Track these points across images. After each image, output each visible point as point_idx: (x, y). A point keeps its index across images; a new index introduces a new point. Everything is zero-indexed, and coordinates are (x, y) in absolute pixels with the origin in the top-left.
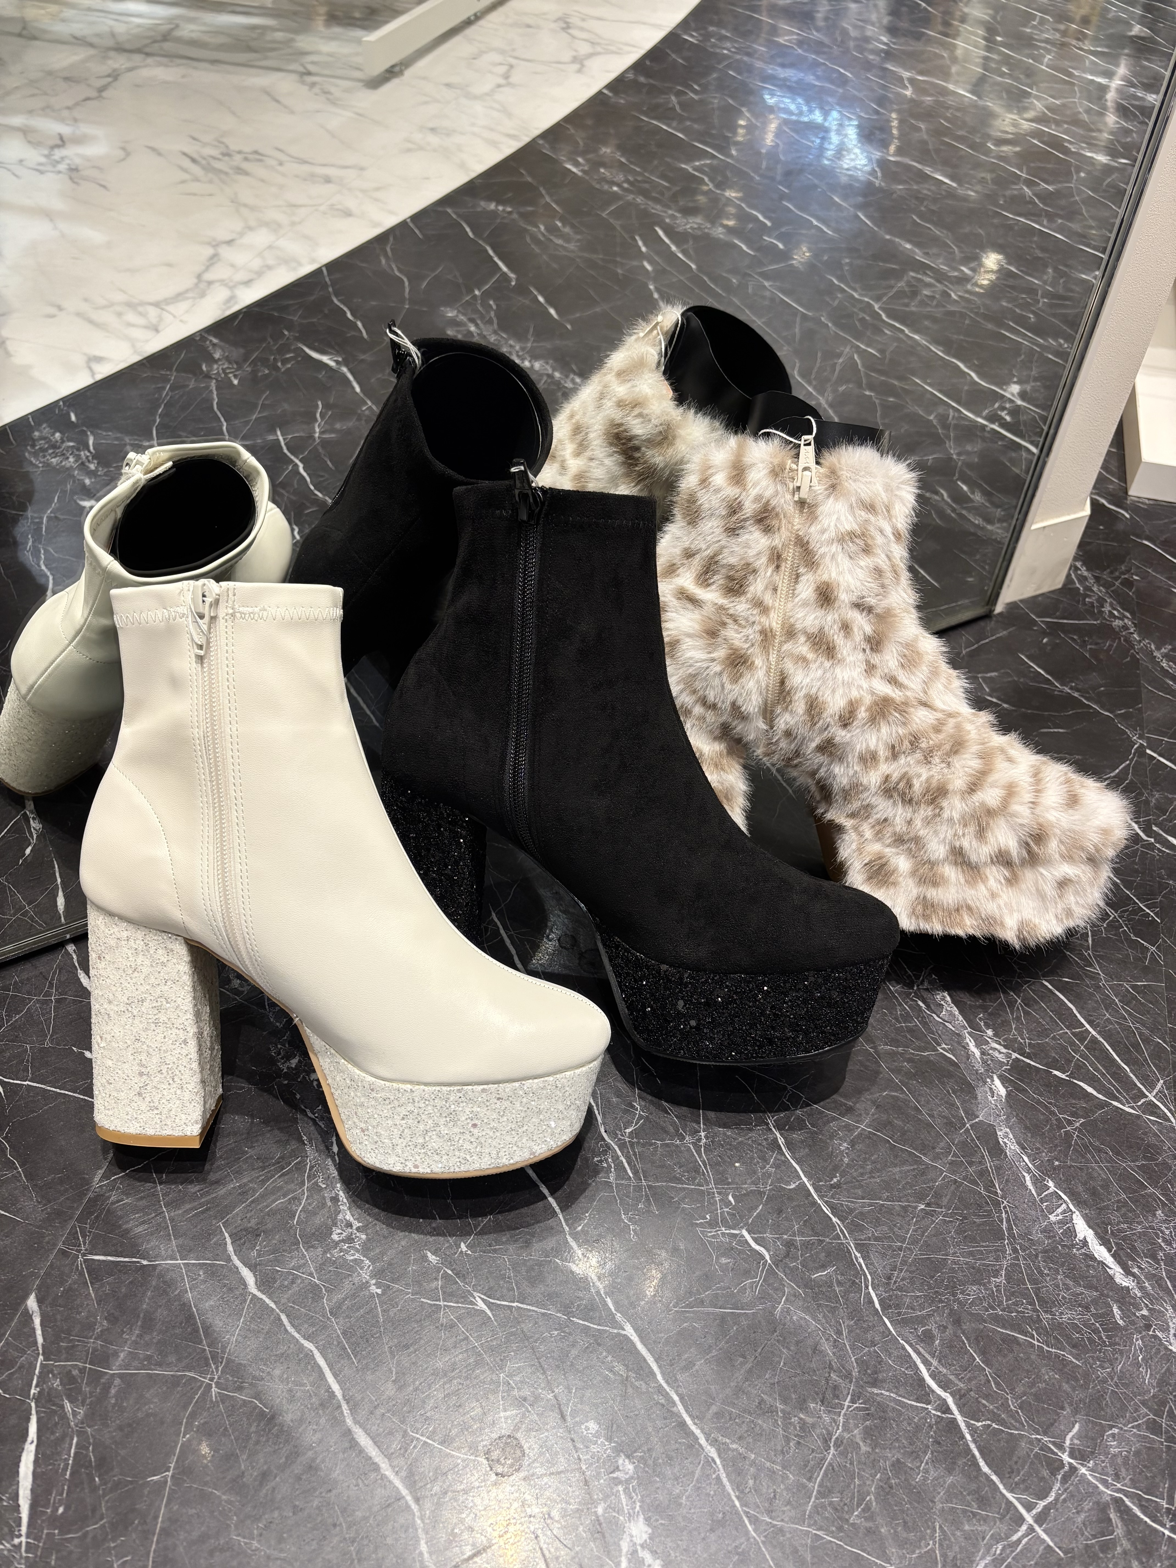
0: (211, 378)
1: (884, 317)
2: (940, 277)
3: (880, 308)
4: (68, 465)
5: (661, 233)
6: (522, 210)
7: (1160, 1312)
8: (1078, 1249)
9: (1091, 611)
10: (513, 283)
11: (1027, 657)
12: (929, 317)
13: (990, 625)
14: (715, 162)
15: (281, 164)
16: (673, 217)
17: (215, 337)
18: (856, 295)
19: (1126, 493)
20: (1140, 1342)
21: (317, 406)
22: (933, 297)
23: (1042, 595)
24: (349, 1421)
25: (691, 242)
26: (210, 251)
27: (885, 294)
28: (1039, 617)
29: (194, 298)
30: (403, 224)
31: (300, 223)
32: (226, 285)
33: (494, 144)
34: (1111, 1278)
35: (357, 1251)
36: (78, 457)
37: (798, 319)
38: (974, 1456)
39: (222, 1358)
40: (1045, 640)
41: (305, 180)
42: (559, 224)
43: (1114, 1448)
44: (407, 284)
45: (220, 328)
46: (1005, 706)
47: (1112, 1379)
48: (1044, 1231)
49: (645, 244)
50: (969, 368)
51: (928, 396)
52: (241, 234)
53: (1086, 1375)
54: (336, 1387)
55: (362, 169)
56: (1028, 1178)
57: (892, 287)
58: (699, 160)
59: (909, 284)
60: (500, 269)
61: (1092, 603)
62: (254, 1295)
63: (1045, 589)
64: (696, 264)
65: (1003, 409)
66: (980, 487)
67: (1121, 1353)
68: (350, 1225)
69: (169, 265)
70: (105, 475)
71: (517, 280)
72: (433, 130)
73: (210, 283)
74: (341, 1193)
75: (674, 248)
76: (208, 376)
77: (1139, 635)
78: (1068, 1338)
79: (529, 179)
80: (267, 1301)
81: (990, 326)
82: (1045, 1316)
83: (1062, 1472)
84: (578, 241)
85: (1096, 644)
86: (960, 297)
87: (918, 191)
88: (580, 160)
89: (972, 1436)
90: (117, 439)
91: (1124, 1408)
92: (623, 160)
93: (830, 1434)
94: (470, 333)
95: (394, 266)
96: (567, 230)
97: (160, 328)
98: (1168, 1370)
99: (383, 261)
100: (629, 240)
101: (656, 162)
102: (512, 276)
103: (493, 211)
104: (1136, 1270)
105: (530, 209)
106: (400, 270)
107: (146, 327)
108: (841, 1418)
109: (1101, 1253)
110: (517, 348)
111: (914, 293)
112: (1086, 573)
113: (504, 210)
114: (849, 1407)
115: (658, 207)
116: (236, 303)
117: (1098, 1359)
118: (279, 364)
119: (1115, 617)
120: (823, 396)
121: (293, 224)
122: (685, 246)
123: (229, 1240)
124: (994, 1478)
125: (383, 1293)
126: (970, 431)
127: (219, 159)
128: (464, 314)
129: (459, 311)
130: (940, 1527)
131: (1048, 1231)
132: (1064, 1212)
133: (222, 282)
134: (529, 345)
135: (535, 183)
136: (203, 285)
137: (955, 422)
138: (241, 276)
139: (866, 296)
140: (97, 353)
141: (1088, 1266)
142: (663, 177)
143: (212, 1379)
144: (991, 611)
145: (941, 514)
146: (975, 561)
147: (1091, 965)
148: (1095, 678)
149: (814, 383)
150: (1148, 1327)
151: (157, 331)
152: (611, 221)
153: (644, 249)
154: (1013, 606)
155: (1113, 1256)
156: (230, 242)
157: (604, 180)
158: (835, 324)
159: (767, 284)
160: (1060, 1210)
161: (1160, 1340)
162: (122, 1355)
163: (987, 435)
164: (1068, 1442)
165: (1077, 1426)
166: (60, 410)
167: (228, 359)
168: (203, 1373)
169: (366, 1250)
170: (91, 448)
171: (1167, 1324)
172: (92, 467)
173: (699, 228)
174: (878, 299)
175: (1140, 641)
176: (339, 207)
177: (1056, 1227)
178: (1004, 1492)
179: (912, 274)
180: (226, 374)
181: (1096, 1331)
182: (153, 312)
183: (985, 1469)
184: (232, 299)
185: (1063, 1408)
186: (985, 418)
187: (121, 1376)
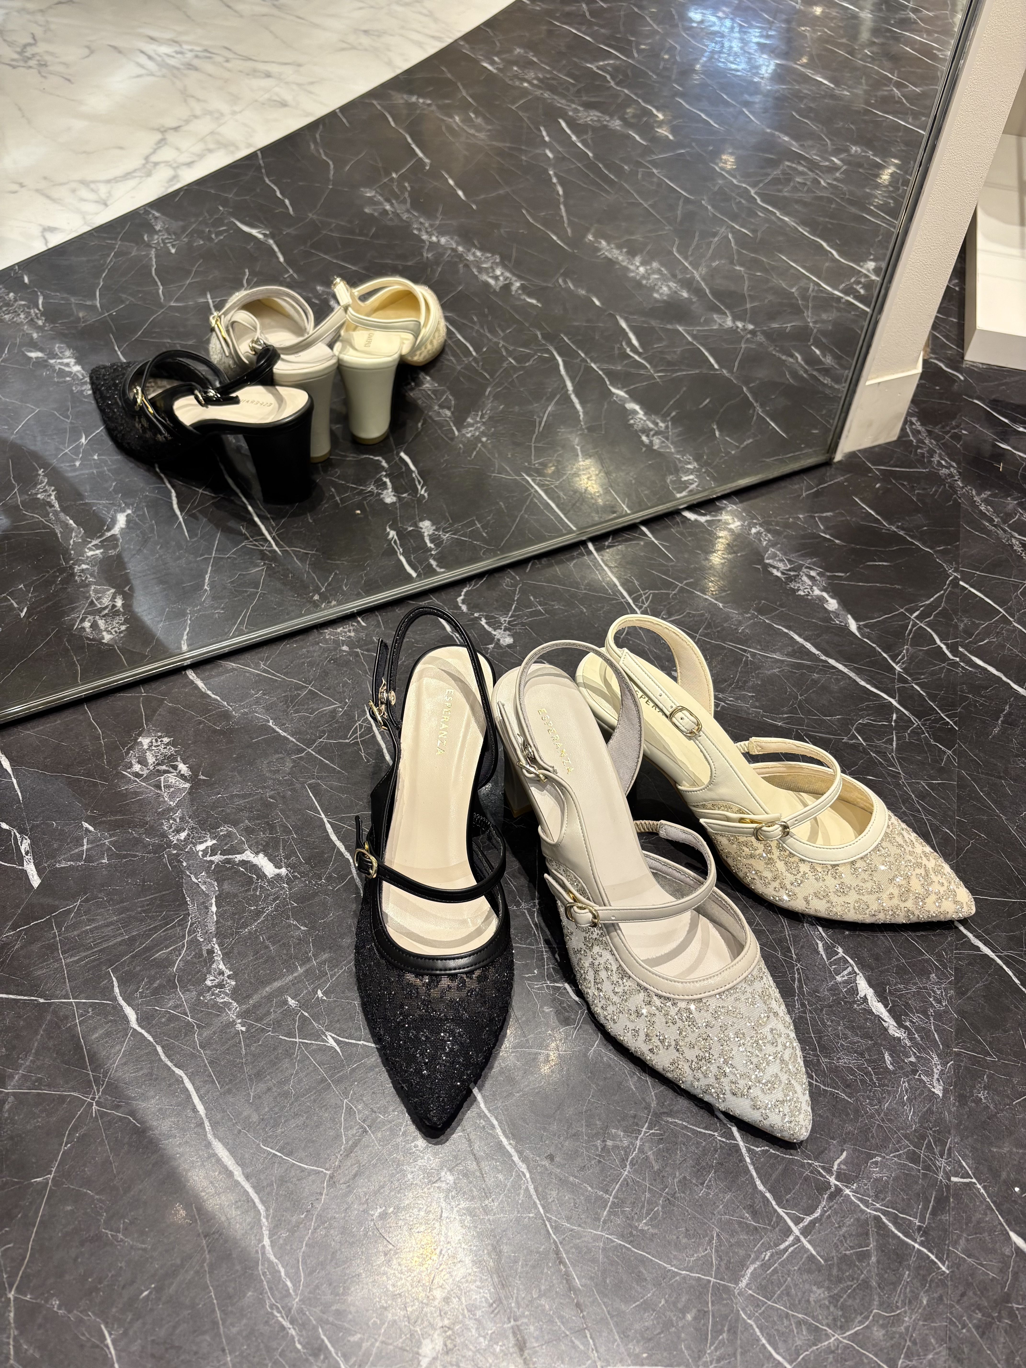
0: (151, 247)
1: (759, 201)
2: (813, 165)
3: (756, 193)
4: (19, 321)
5: (564, 124)
6: (440, 102)
7: (926, 1059)
8: (858, 1005)
9: (921, 461)
10: (427, 168)
11: (860, 499)
12: (799, 201)
13: (830, 471)
14: (618, 62)
15: (227, 61)
16: (576, 111)
17: (158, 211)
18: (735, 182)
19: (963, 358)
20: (906, 1084)
21: (244, 274)
22: (805, 184)
23: (879, 446)
24: (210, 1136)
25: (590, 133)
26: (159, 136)
27: (761, 181)
28: (874, 465)
29: (141, 177)
30: (333, 114)
31: (240, 112)
32: (170, 166)
33: (420, 45)
34: (886, 1030)
35: (227, 995)
36: (28, 314)
37: (681, 203)
38: (751, 1176)
39: (103, 1081)
40: (878, 486)
41: (248, 74)
42: (473, 115)
43: (876, 1172)
44: (332, 166)
45: (162, 204)
46: (837, 541)
47: (879, 1115)
48: (830, 990)
49: (549, 135)
50: (831, 247)
51: (792, 271)
52: (187, 122)
53: (857, 1111)
54: (200, 1108)
55: (299, 65)
56: (820, 945)
57: (768, 175)
58: (603, 60)
59: (784, 173)
60: (416, 155)
61: (923, 454)
62: (135, 1030)
63: (881, 441)
64: (593, 153)
65: (858, 283)
66: (831, 351)
67: (889, 1093)
68: (222, 973)
69: (121, 148)
70: (52, 329)
71: (431, 165)
72: (366, 32)
73: (156, 164)
74: (216, 946)
75: (574, 138)
76: (149, 246)
77: (962, 482)
78: (844, 1081)
79: (449, 76)
80: (146, 1034)
81: (853, 210)
82: (824, 1060)
83: (828, 1192)
84: (489, 130)
85: (924, 489)
86: (828, 184)
87: (800, 91)
88: (496, 59)
89: (751, 1159)
90: (63, 299)
91: (886, 1139)
92: (535, 59)
93: (627, 1155)
94: (385, 212)
95: (321, 151)
96: (479, 121)
97: (109, 203)
98: (929, 1109)
99: (312, 146)
100: (535, 131)
101: (564, 62)
102: (427, 161)
103: (414, 103)
104: (908, 1024)
105: (447, 101)
106: (326, 154)
107: (96, 202)
108: (638, 1143)
109: (878, 1008)
110: (427, 225)
111: (789, 180)
112: (920, 428)
113: (424, 103)
114: (646, 1133)
115: (563, 101)
116: (178, 181)
117: (868, 1097)
118: (213, 236)
119: (943, 466)
120: (697, 270)
121: (234, 113)
122: (585, 137)
123: (116, 983)
124: (768, 1195)
125: (247, 1030)
126: (827, 302)
127: (173, 57)
128: (381, 195)
129: (377, 192)
130: (718, 1235)
131: (835, 989)
132: (850, 973)
133: (167, 163)
134: (437, 222)
135: (454, 80)
136: (149, 166)
137: (814, 294)
138: (184, 158)
139: (744, 182)
140: (52, 225)
141: (866, 1019)
142: (570, 75)
143: (93, 1099)
144: (832, 459)
145: (795, 374)
146: (822, 416)
147: (893, 766)
148: (919, 518)
149: (690, 259)
150: (914, 1072)
151: (106, 205)
152: (520, 113)
153: (547, 139)
154: (852, 456)
155: (889, 1011)
156: (176, 129)
157: (516, 76)
158: (713, 207)
159: (655, 171)
160: (845, 972)
161: (925, 1083)
162: (17, 1077)
163: (842, 306)
164: (835, 1167)
165: (845, 1154)
166: (16, 273)
167: (168, 231)
168: (86, 1093)
169: (235, 994)
170: (40, 306)
171: (932, 1070)
172: (40, 323)
173: (599, 121)
174: (754, 185)
175: (963, 488)
176: (278, 99)
177: (841, 986)
178: (776, 1207)
179: (787, 163)
180: (165, 243)
181: (868, 1073)
182: (103, 190)
183: (761, 1187)
184: (175, 178)
185: (833, 1138)
186: (841, 291)
187: (14, 1094)
